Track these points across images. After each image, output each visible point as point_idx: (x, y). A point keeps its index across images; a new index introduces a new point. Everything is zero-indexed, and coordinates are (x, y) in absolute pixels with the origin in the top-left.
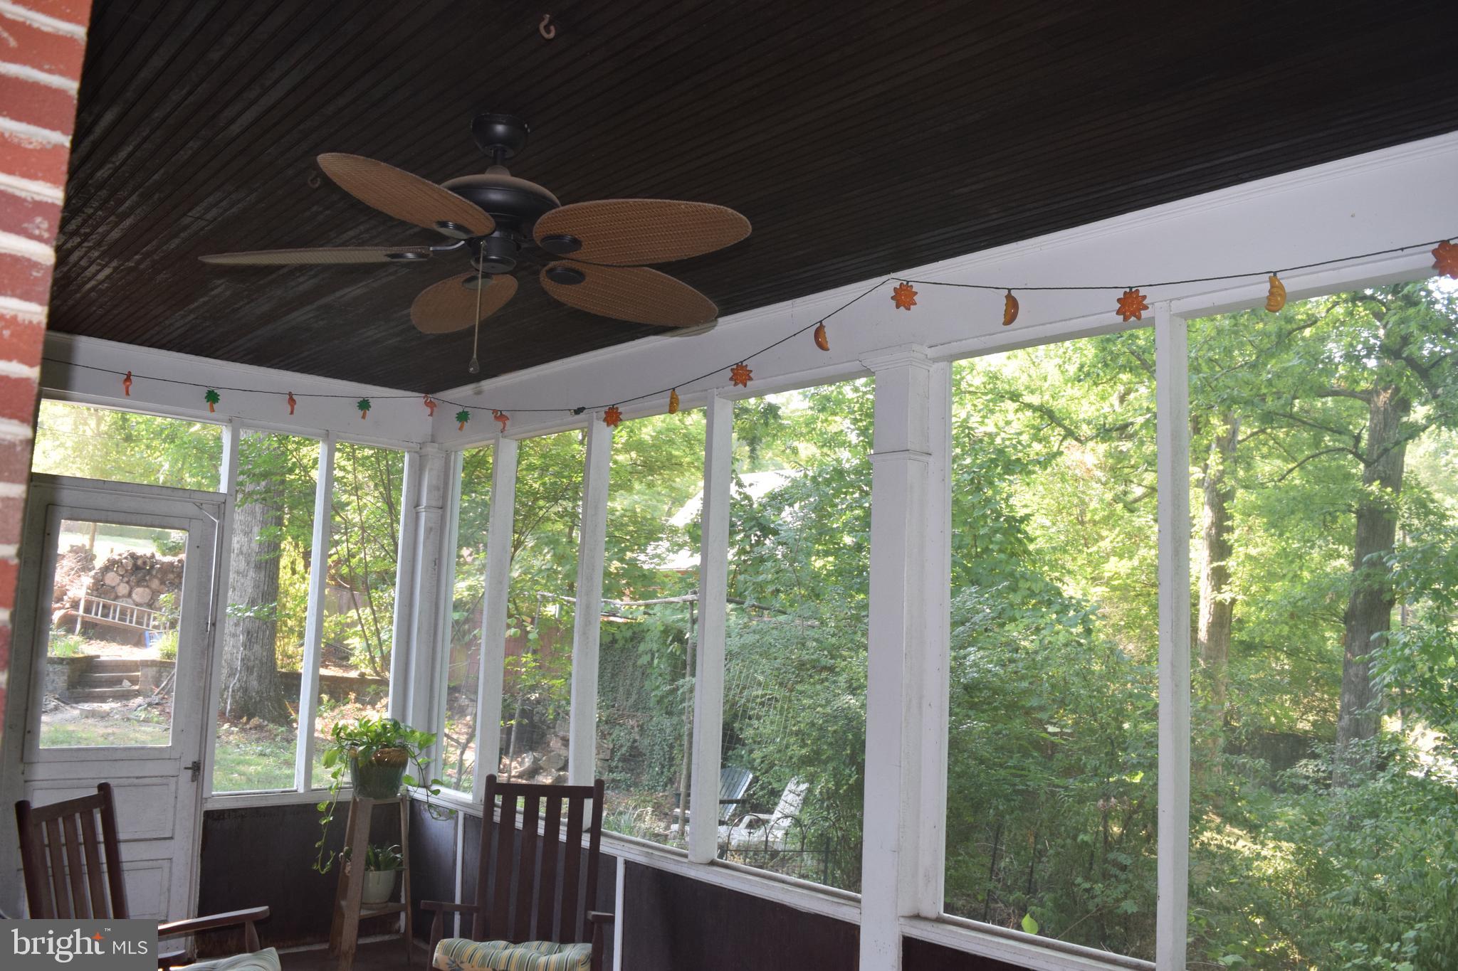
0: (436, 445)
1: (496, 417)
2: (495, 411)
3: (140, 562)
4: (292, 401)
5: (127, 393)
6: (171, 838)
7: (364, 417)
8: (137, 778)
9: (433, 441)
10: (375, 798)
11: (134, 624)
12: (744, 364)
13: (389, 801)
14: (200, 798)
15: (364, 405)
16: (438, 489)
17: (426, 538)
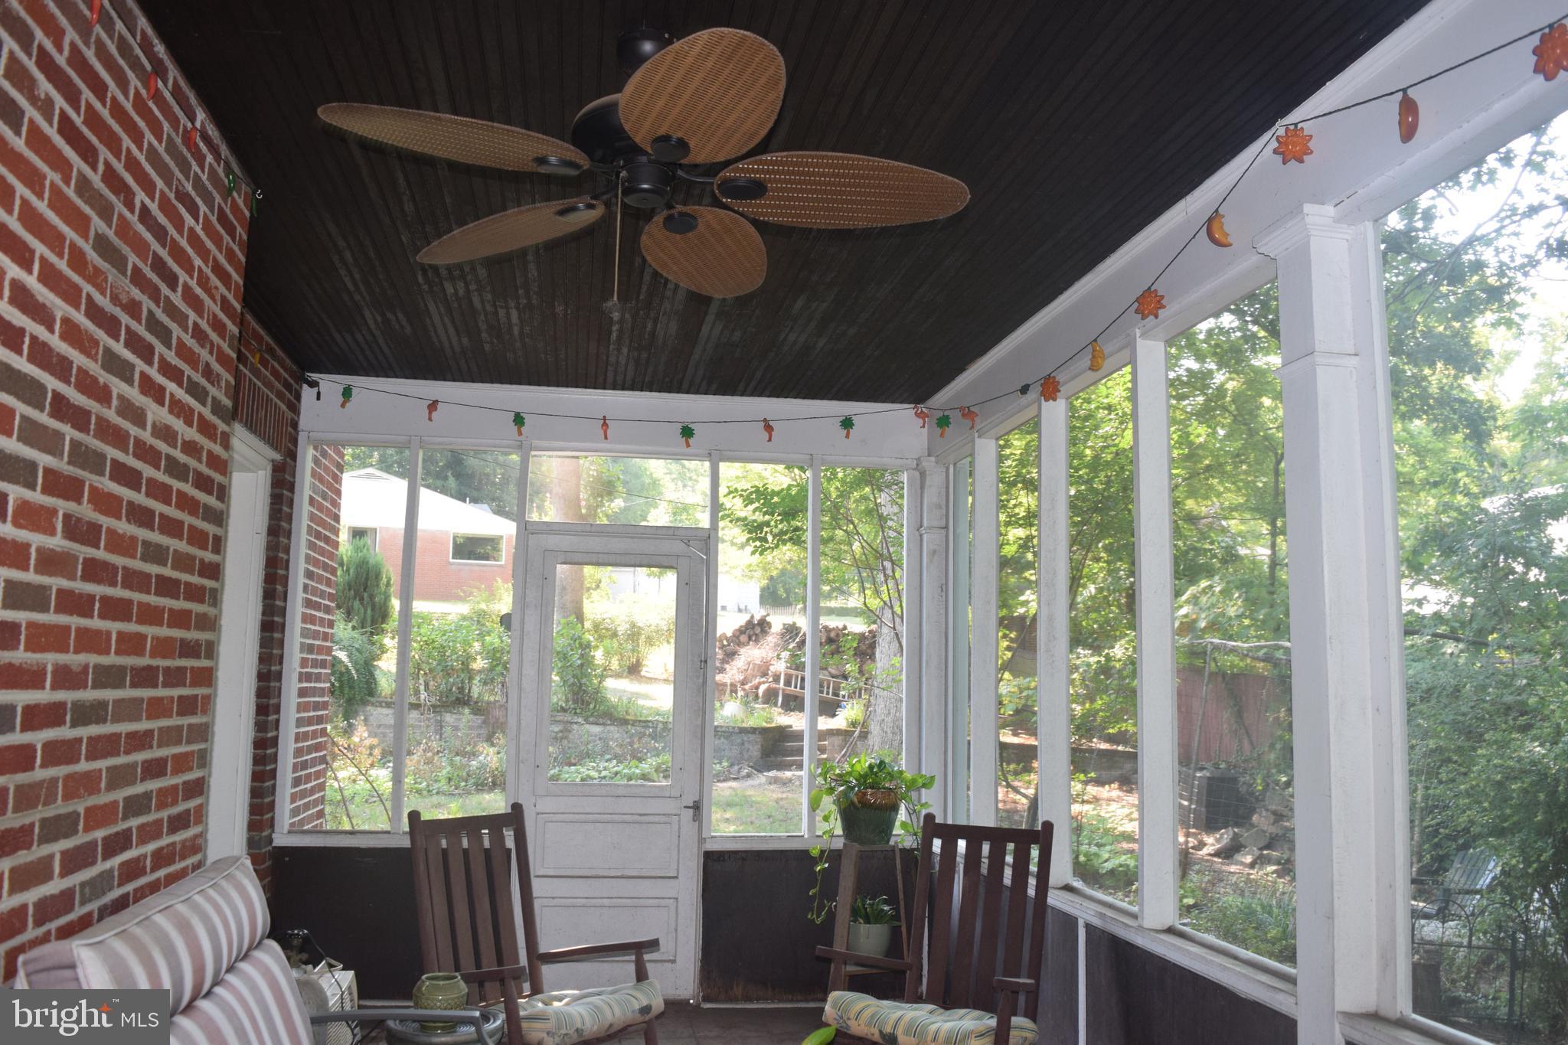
0: (933, 459)
1: (963, 415)
2: (962, 409)
3: (833, 635)
4: (768, 428)
5: (606, 438)
6: (676, 877)
7: (847, 436)
8: (640, 815)
9: (929, 455)
10: (862, 843)
11: (830, 696)
12: (1153, 289)
13: (878, 847)
14: (702, 840)
15: (847, 423)
16: (940, 507)
17: (931, 561)
